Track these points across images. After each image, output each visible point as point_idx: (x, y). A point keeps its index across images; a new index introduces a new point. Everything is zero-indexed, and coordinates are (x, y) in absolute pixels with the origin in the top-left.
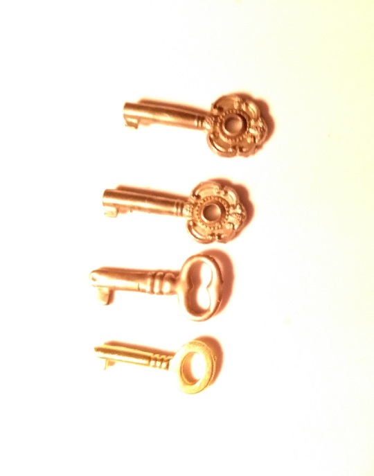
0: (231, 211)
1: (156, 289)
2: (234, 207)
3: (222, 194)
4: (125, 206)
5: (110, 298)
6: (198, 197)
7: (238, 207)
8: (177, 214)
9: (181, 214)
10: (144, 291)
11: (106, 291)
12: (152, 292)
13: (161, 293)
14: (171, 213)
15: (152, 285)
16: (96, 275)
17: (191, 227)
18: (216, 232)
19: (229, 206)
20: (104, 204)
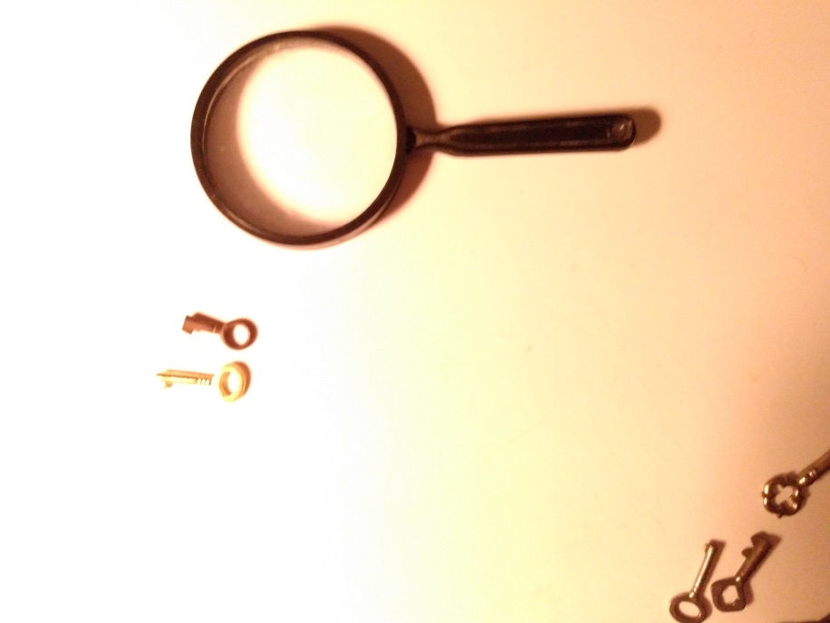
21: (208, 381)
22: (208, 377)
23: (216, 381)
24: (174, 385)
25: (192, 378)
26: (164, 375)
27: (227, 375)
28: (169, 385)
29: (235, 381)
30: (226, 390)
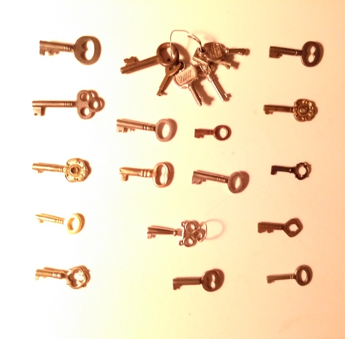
0: (82, 169)
1: (145, 175)
2: (83, 168)
3: (78, 163)
4: (41, 169)
5: (126, 178)
6: (69, 165)
7: (84, 168)
8: (61, 171)
9: (63, 171)
10: (140, 176)
11: (125, 176)
12: (143, 176)
13: (146, 176)
14: (58, 171)
15: (143, 173)
17: (67, 176)
18: (76, 178)
19: (81, 167)
20: (33, 169)
21: (62, 222)
22: (61, 220)
23: (66, 222)
24: (44, 222)
25: (54, 219)
26: (38, 216)
27: (72, 220)
28: (42, 221)
29: (76, 224)
30: (71, 227)
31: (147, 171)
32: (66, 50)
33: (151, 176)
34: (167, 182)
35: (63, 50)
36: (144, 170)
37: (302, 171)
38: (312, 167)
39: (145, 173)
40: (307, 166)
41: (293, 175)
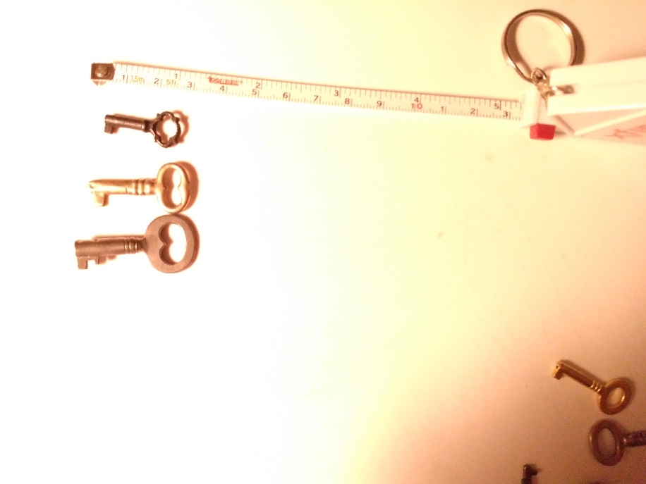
1: (140, 191)
5: (105, 201)
10: (131, 193)
11: (102, 195)
12: (137, 193)
13: (144, 194)
15: (136, 188)
16: (93, 184)
31: (143, 182)
32: (129, 251)
33: (152, 193)
34: (186, 202)
35: (123, 252)
36: (137, 182)
37: (169, 129)
38: (190, 121)
39: (140, 186)
40: (181, 119)
41: (150, 136)
